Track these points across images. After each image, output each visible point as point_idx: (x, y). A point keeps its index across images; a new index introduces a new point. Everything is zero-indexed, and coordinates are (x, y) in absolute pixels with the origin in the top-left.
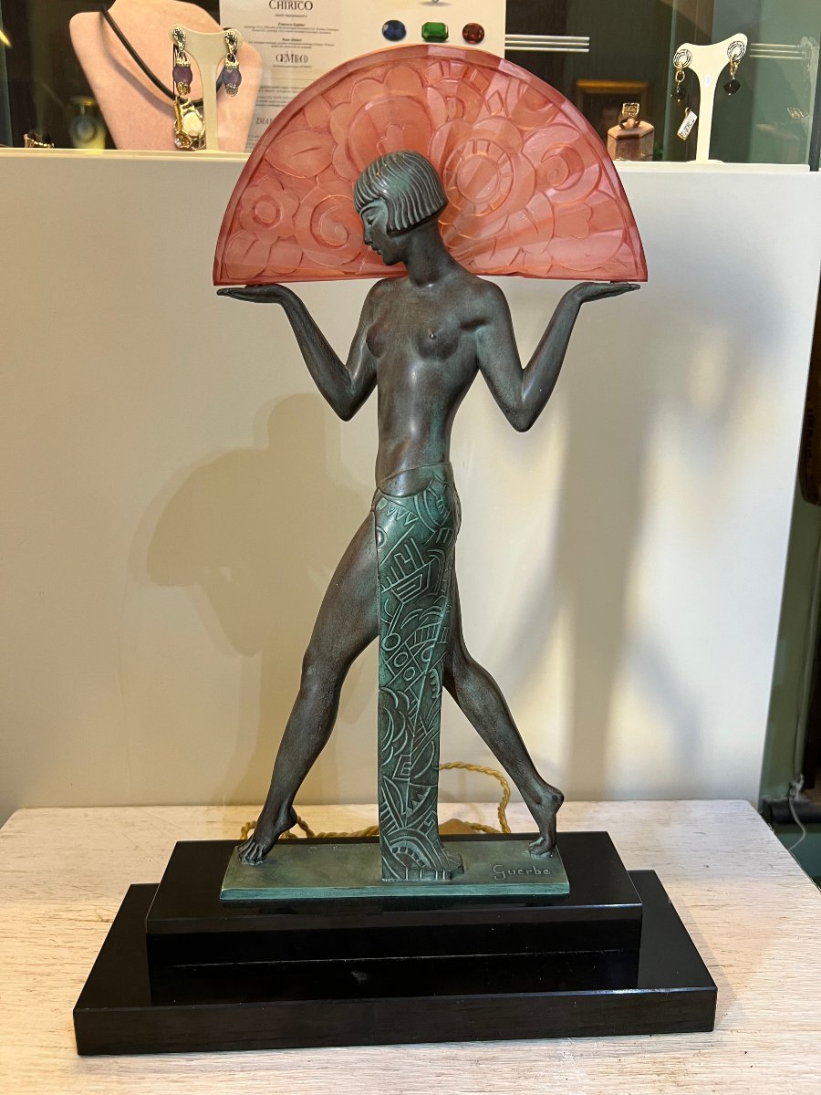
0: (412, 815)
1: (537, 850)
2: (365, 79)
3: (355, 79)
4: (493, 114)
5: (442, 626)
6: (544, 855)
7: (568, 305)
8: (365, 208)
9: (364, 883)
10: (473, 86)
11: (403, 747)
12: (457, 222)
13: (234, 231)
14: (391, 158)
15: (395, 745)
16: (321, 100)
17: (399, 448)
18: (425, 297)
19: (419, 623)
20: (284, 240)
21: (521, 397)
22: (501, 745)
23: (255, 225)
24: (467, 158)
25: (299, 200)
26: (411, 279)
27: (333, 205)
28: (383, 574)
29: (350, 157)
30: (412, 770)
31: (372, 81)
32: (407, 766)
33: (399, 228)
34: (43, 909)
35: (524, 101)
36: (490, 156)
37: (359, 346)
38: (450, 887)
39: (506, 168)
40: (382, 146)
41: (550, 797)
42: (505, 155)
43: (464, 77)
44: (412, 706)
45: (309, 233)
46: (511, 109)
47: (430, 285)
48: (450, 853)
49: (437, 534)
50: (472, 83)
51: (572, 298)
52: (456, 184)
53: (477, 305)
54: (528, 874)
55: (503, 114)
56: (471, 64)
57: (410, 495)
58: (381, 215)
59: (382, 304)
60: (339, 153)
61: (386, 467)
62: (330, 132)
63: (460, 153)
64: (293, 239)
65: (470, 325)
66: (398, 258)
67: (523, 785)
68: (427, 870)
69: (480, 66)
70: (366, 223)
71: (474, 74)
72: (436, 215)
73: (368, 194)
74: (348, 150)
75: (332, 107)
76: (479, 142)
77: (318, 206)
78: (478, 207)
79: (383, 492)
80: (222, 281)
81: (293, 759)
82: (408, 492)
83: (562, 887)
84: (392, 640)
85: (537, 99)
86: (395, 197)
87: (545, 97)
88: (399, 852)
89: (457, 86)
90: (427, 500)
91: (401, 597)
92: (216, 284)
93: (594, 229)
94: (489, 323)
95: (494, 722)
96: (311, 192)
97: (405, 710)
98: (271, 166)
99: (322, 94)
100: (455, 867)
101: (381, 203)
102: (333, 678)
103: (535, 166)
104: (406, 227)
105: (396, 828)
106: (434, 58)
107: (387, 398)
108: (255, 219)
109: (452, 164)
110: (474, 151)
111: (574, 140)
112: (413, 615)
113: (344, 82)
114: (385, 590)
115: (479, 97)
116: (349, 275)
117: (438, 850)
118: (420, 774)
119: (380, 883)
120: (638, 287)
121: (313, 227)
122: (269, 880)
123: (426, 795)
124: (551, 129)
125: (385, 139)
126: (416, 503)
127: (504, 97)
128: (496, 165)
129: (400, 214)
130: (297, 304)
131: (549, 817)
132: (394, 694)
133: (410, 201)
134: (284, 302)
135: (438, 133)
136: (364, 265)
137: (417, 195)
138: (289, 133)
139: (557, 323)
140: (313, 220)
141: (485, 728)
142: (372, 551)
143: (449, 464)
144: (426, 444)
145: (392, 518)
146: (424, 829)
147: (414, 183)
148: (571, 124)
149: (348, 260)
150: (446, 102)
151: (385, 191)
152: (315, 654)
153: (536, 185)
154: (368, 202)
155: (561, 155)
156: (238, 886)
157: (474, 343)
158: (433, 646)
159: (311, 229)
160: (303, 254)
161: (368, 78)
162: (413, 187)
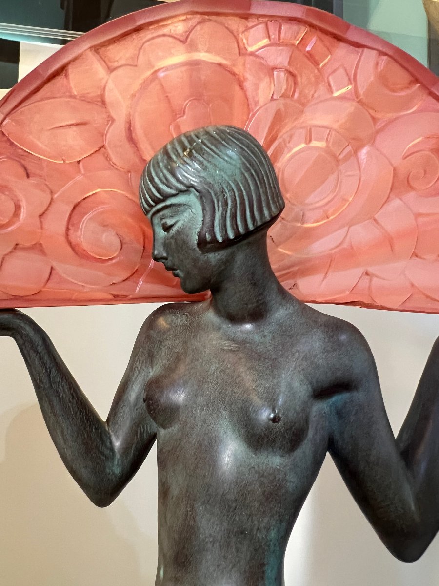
2: (159, 36)
3: (145, 36)
4: (335, 94)
8: (160, 206)
10: (310, 56)
16: (93, 58)
18: (242, 343)
20: (25, 249)
24: (294, 149)
25: (52, 193)
26: (220, 311)
27: (103, 203)
29: (131, 138)
31: (170, 39)
33: (220, 239)
35: (380, 79)
40: (177, 127)
42: (349, 148)
45: (62, 239)
50: (308, 52)
53: (335, 361)
56: (311, 26)
58: (190, 217)
59: (167, 343)
60: (116, 132)
62: (104, 103)
63: (286, 142)
64: (38, 248)
65: (327, 391)
69: (322, 30)
70: (159, 229)
71: (313, 41)
72: (270, 222)
73: (169, 186)
74: (130, 130)
75: (109, 70)
76: (315, 130)
77: (79, 203)
78: (308, 214)
86: (217, 188)
87: (411, 74)
89: (288, 56)
94: (356, 388)
96: (71, 183)
98: (12, 144)
101: (191, 199)
103: (394, 164)
104: (231, 236)
106: (258, 17)
110: (307, 142)
113: (129, 38)
116: (118, 299)
121: (71, 232)
125: (183, 118)
127: (350, 73)
128: (337, 161)
129: (224, 218)
130: (38, 340)
133: (239, 190)
136: (142, 286)
138: (42, 100)
140: (71, 223)
147: (248, 170)
149: (121, 279)
150: (271, 77)
151: (198, 180)
153: (391, 189)
154: (166, 197)
155: (432, 150)
159: (67, 235)
160: (52, 268)
161: (164, 35)
162: (246, 175)
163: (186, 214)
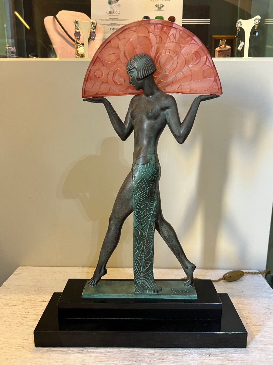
0: (145, 271)
1: (187, 285)
3: (127, 31)
4: (171, 41)
5: (155, 208)
6: (189, 286)
7: (196, 102)
8: (129, 72)
9: (128, 293)
10: (165, 32)
11: (141, 248)
12: (160, 76)
13: (88, 80)
14: (138, 56)
15: (139, 247)
16: (116, 38)
17: (141, 149)
18: (148, 100)
19: (147, 206)
20: (104, 83)
21: (180, 132)
22: (174, 248)
23: (95, 78)
24: (163, 55)
25: (109, 70)
26: (145, 94)
27: (120, 71)
28: (135, 190)
29: (125, 56)
30: (145, 256)
32: (143, 254)
33: (140, 78)
34: (25, 297)
35: (181, 36)
36: (170, 55)
37: (128, 117)
38: (157, 296)
39: (175, 58)
40: (135, 52)
41: (191, 266)
42: (175, 54)
43: (162, 29)
44: (145, 234)
45: (112, 80)
46: (177, 39)
47: (151, 96)
48: (157, 284)
49: (153, 177)
51: (197, 100)
52: (159, 64)
53: (166, 102)
54: (183, 292)
55: (174, 41)
56: (164, 25)
57: (144, 164)
58: (135, 74)
59: (135, 103)
60: (122, 54)
61: (136, 155)
62: (119, 48)
63: (160, 54)
64: (107, 82)
65: (164, 109)
66: (140, 88)
67: (182, 262)
68: (149, 290)
69: (167, 26)
70: (130, 77)
71: (165, 28)
72: (152, 73)
73: (131, 67)
74: (125, 53)
75: (120, 40)
76: (167, 50)
77: (115, 72)
78: (167, 71)
79: (135, 164)
80: (85, 96)
81: (106, 251)
82: (143, 163)
83: (195, 297)
84: (138, 212)
85: (185, 36)
86: (139, 68)
87: (188, 35)
88: (140, 283)
89: (159, 32)
90: (149, 166)
91: (141, 198)
92: (83, 97)
93: (204, 77)
94: (170, 108)
95: (172, 241)
96: (113, 67)
97: (142, 236)
98: (100, 59)
99: (117, 36)
100: (159, 289)
101: (135, 70)
102: (119, 225)
103: (185, 57)
104: (143, 77)
105: (139, 275)
106: (152, 23)
107: (137, 133)
108: (95, 76)
109: (158, 57)
110: (165, 53)
111: (198, 48)
112: (145, 204)
113: (123, 32)
114: (136, 196)
115: (167, 35)
116: (125, 94)
117: (153, 283)
118: (147, 257)
119: (134, 293)
120: (219, 96)
122: (98, 291)
123: (149, 265)
124: (190, 45)
125: (136, 50)
126: (146, 167)
127: (175, 35)
128: (173, 57)
129: (141, 74)
130: (108, 103)
131: (191, 273)
132: (139, 230)
134: (104, 103)
135: (153, 47)
136: (130, 91)
137: (146, 67)
138: (106, 49)
139: (192, 108)
140: (113, 76)
141: (169, 243)
142: (131, 183)
143: (157, 155)
144: (149, 148)
145: (138, 172)
146: (149, 276)
147: (145, 63)
148: (196, 43)
149: (125, 89)
150: (156, 37)
151: (136, 66)
152: (113, 217)
153: (185, 64)
154: (130, 70)
155: (193, 53)
156: (87, 293)
157: (165, 115)
158: (151, 215)
159: (113, 79)
160: (110, 87)
161: (131, 31)
162: (145, 64)
163: (134, 73)
